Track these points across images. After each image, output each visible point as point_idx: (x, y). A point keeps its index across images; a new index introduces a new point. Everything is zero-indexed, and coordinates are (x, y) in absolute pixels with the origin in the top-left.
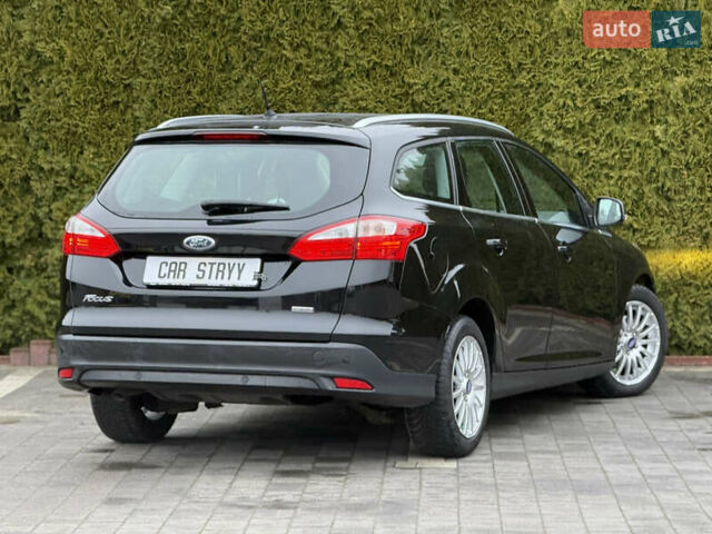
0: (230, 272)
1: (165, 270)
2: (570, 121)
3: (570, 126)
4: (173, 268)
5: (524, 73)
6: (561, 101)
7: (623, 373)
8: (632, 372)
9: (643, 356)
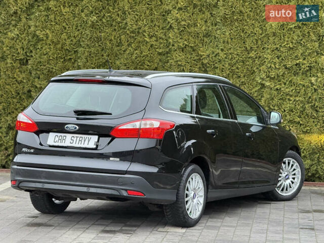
0: (85, 141)
1: (57, 139)
2: (273, 74)
3: (273, 76)
4: (60, 138)
5: (253, 52)
6: (269, 65)
7: (282, 190)
8: (287, 190)
9: (293, 183)
